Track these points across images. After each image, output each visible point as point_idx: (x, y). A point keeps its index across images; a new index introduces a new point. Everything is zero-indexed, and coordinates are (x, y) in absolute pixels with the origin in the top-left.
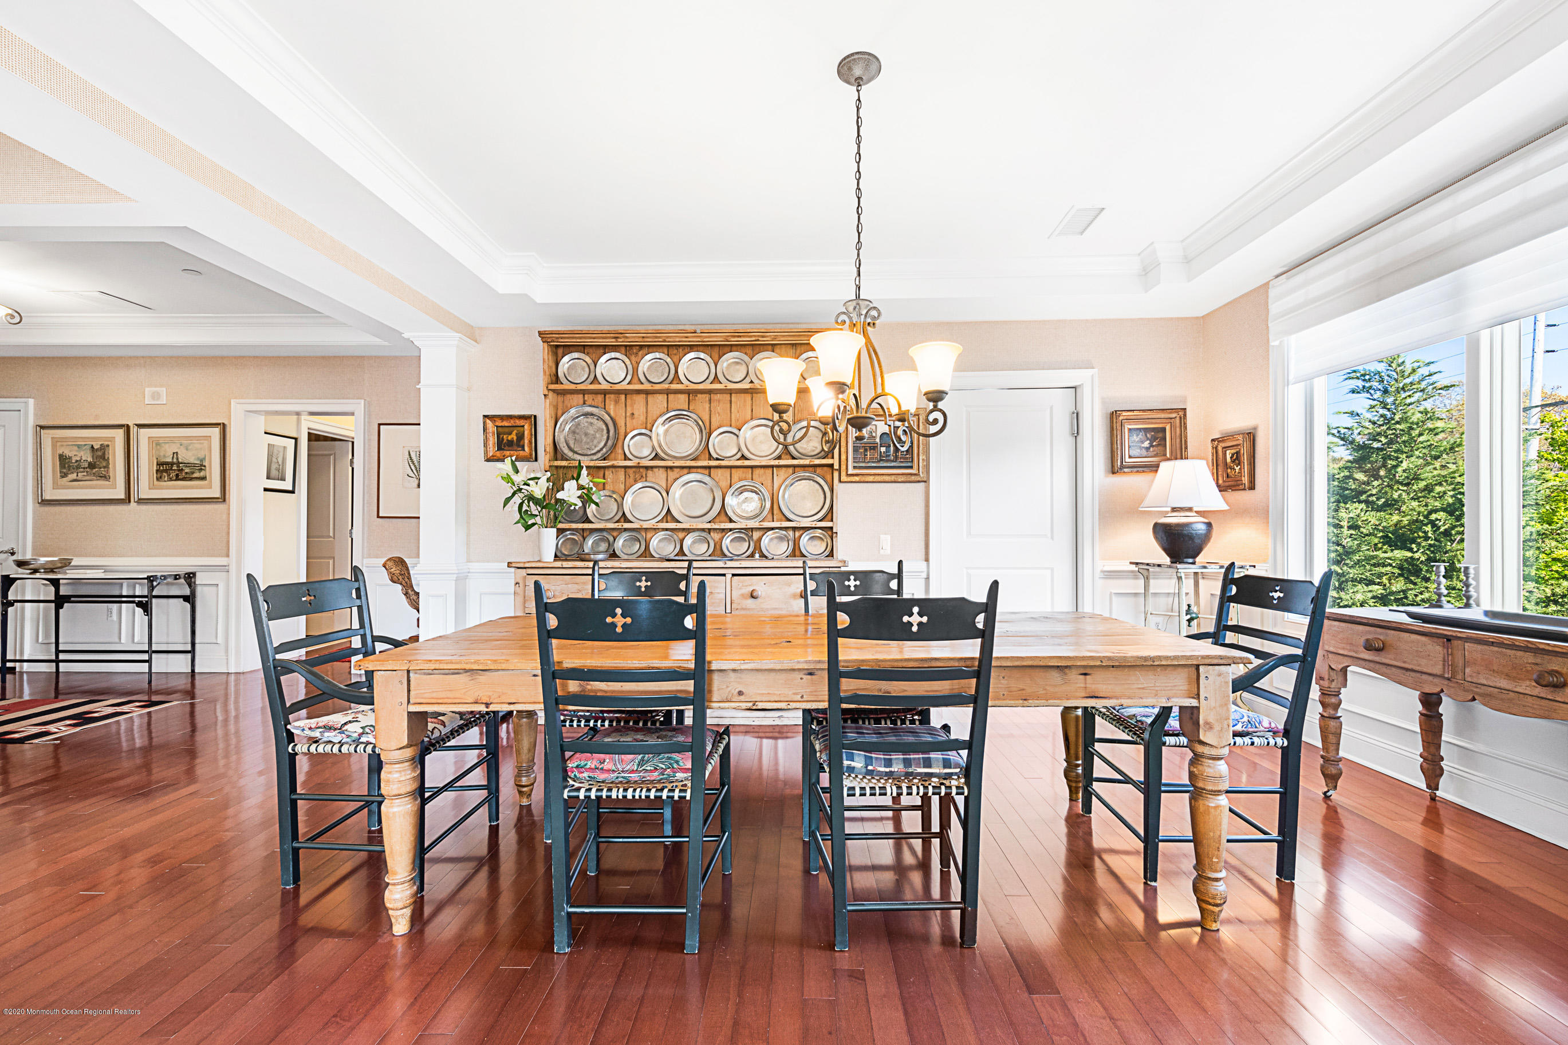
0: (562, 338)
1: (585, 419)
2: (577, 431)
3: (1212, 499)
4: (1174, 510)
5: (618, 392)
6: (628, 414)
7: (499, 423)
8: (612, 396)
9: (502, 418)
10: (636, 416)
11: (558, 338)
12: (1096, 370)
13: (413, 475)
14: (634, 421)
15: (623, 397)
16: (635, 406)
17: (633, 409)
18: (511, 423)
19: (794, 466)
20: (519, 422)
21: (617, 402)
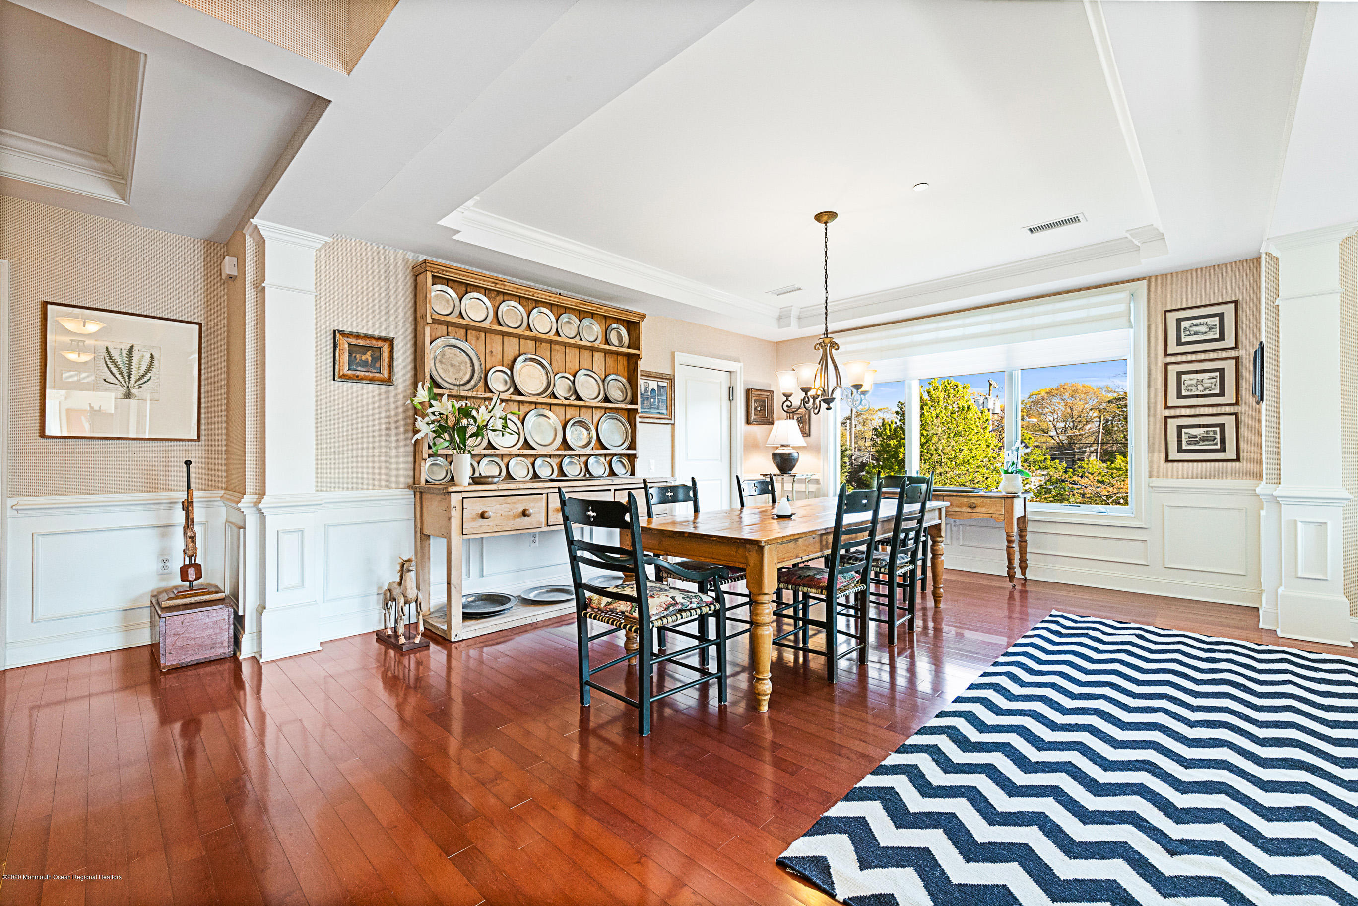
0: (446, 271)
1: (449, 351)
2: (444, 361)
3: (800, 440)
4: (782, 446)
5: (479, 330)
6: (487, 351)
7: (353, 341)
8: (474, 332)
9: (357, 336)
10: (494, 353)
11: (443, 270)
12: (741, 364)
13: (116, 382)
14: (493, 358)
15: (483, 335)
16: (493, 345)
17: (491, 347)
18: (367, 343)
19: (606, 408)
20: (375, 343)
21: (478, 339)
